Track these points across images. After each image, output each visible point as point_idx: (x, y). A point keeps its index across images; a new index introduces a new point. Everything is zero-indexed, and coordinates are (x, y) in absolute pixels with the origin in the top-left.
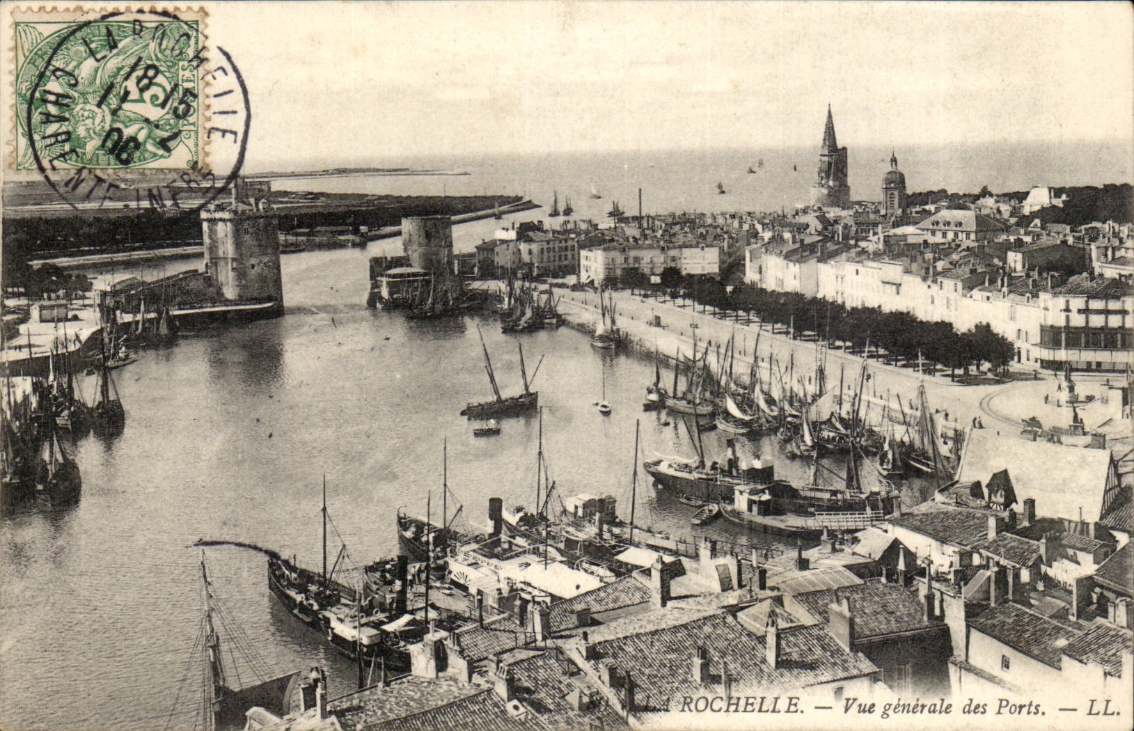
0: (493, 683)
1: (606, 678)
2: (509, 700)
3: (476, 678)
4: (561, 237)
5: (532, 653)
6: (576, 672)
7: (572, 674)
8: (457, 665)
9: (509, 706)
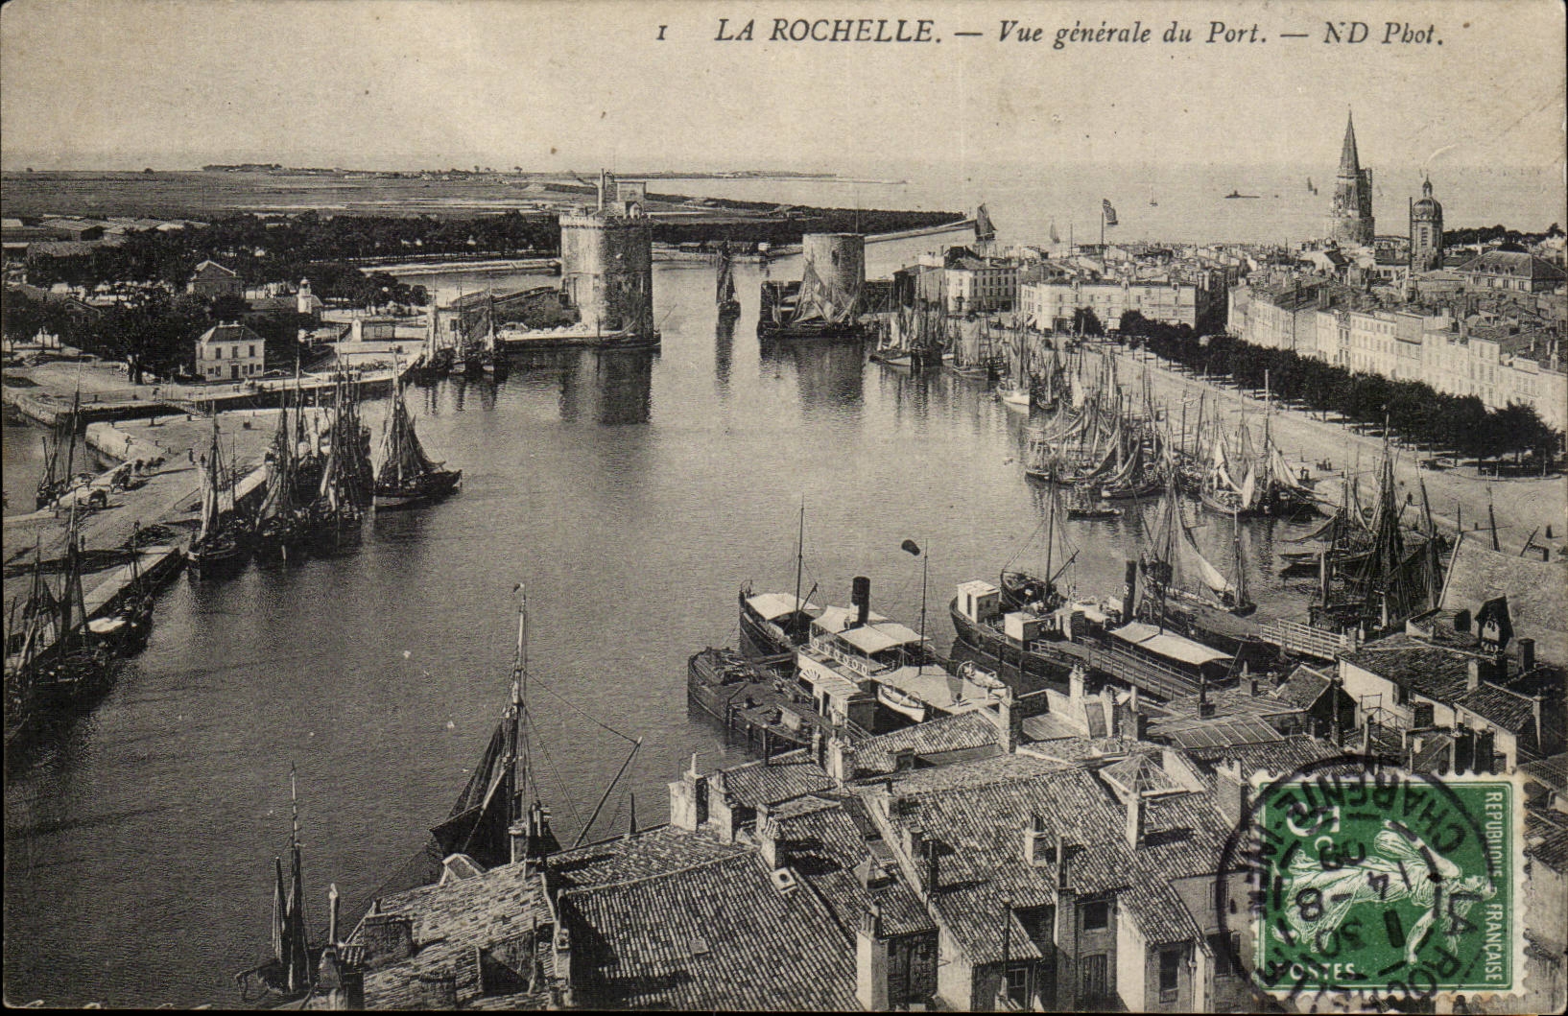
0: (760, 844)
1: (908, 846)
2: (777, 867)
3: (742, 836)
4: (1002, 266)
5: (823, 804)
6: (874, 836)
7: (870, 838)
8: (722, 815)
9: (775, 876)
